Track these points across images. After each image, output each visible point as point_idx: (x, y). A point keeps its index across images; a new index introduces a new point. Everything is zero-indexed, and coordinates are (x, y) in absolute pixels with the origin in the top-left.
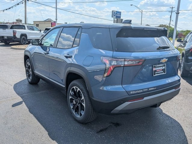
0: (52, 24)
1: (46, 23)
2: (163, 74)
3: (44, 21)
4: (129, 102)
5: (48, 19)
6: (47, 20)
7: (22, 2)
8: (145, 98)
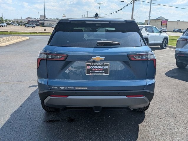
0: (163, 22)
1: (156, 21)
2: (104, 74)
3: (156, 19)
4: (51, 96)
5: (160, 17)
6: (159, 19)
7: (131, 3)
8: (70, 97)
